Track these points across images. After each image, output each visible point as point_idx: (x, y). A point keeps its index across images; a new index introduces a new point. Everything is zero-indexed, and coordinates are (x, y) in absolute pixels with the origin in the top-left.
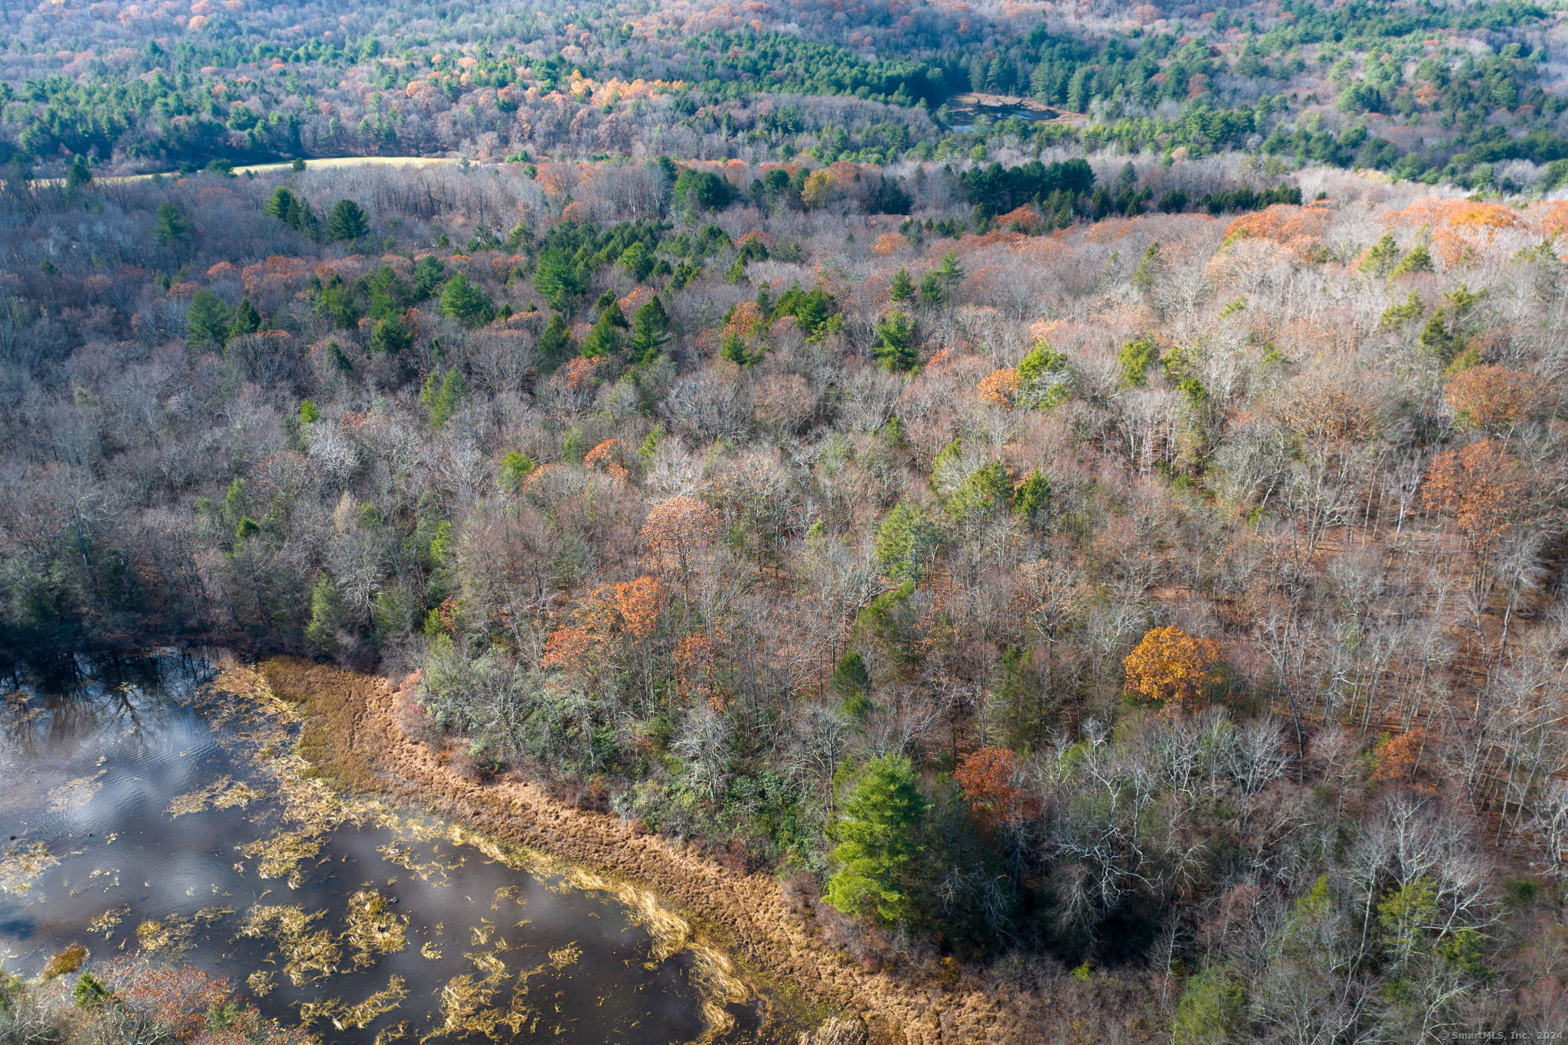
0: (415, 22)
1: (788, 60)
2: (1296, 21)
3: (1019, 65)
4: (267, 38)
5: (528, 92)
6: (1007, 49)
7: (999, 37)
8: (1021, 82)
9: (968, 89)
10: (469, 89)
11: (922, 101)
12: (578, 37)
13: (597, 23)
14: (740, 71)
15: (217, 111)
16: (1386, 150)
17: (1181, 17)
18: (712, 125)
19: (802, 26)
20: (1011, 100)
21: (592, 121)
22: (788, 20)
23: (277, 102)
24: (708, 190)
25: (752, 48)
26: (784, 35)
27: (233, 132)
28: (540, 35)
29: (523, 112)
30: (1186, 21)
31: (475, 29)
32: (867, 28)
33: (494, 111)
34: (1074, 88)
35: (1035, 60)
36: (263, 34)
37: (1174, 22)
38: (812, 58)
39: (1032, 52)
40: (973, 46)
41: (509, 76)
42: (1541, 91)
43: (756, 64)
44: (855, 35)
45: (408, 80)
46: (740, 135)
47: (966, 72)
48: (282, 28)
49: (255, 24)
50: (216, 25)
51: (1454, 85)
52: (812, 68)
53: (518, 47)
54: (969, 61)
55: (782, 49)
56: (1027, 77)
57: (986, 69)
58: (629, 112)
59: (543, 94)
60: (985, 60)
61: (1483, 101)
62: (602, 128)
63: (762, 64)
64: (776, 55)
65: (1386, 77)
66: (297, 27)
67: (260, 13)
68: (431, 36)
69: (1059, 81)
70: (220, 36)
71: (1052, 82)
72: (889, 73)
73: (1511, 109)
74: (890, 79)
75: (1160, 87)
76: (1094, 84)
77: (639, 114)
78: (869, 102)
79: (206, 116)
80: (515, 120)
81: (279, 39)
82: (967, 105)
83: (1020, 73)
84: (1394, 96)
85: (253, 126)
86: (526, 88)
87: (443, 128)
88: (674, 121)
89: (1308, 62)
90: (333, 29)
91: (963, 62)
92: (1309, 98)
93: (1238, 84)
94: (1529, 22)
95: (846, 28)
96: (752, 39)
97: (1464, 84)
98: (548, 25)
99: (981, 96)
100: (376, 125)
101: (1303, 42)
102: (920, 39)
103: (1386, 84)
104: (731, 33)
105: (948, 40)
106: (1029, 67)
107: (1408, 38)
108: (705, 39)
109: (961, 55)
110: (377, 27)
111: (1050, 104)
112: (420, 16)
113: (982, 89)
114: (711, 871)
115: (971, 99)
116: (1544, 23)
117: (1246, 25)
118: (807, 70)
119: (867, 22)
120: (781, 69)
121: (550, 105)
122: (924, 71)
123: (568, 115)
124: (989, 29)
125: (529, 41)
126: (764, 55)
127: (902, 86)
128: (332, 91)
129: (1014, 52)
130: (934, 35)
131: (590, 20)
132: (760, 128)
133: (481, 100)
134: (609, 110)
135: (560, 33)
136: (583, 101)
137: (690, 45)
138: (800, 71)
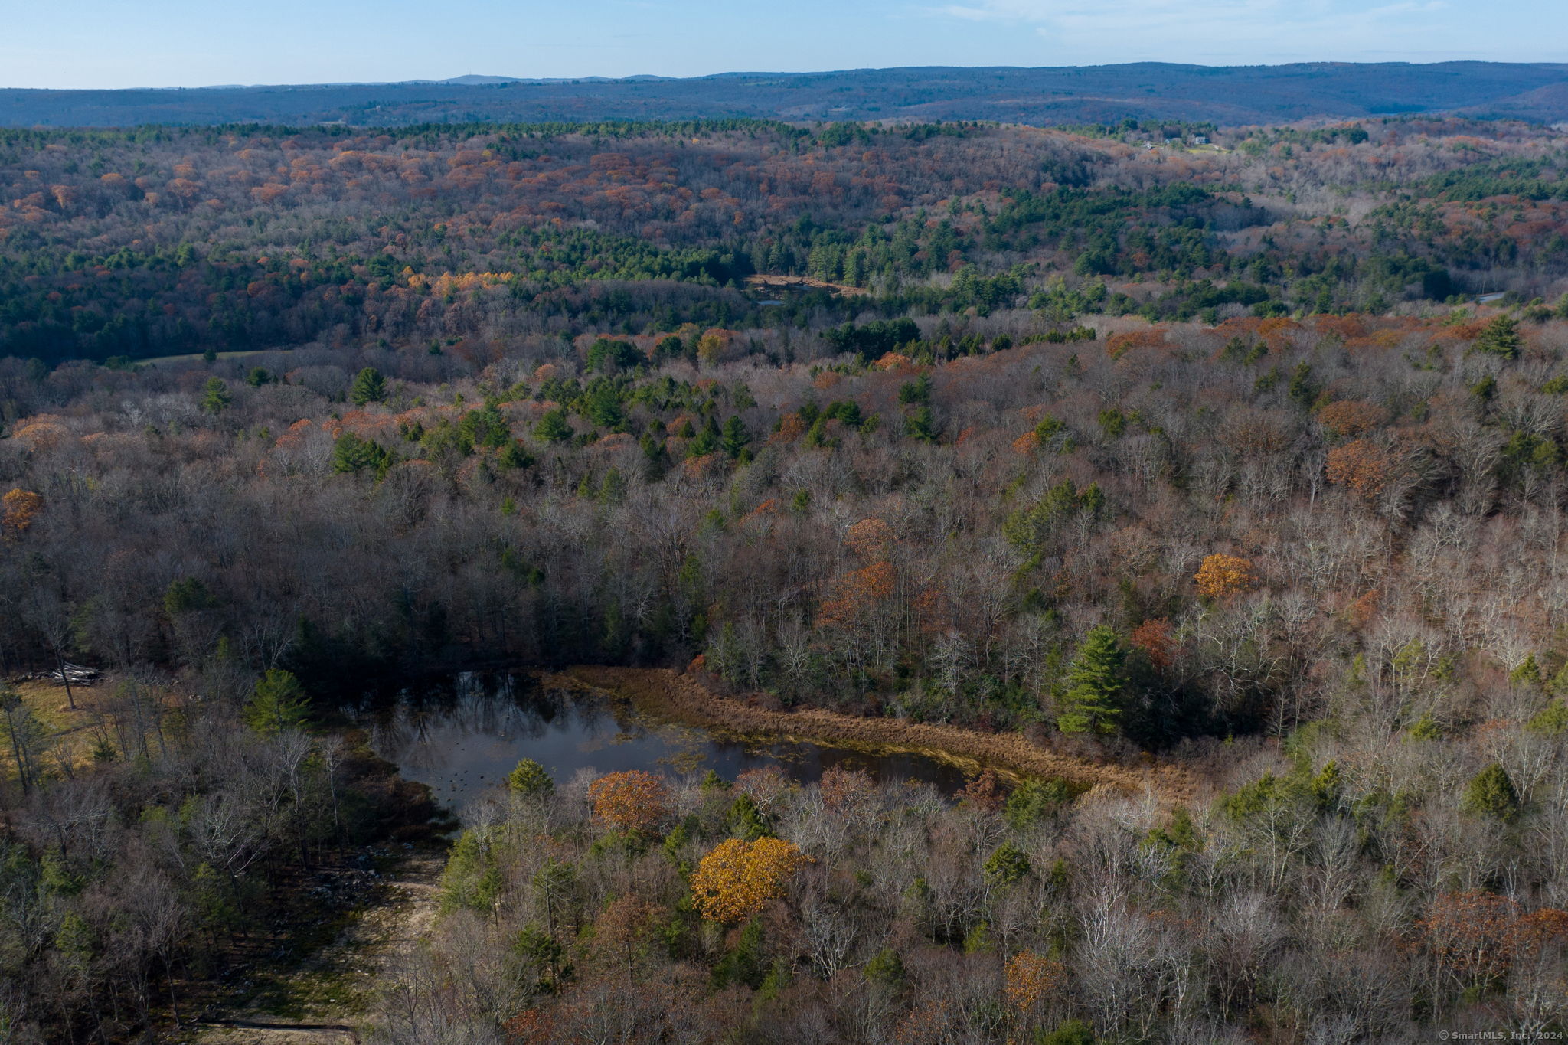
0: (223, 229)
1: (596, 252)
2: (1018, 204)
3: (794, 249)
4: (76, 248)
5: (369, 286)
6: (781, 237)
7: (770, 226)
8: (799, 264)
9: (752, 272)
10: (309, 286)
11: (731, 281)
12: (393, 237)
13: (407, 225)
14: (556, 263)
15: (58, 316)
16: (1127, 302)
17: (922, 204)
18: (552, 309)
19: (598, 221)
20: (793, 279)
21: (437, 310)
22: (584, 218)
23: (117, 306)
24: (623, 355)
25: (560, 242)
26: (586, 230)
27: (82, 335)
28: (355, 237)
29: (369, 305)
30: (926, 208)
31: (290, 233)
32: (656, 222)
33: (341, 305)
34: (850, 266)
35: (808, 244)
36: (69, 244)
37: (917, 209)
38: (616, 249)
39: (804, 238)
40: (750, 234)
41: (347, 273)
42: (1225, 254)
43: (569, 256)
44: (647, 229)
45: (248, 282)
46: (581, 316)
47: (748, 257)
48: (88, 238)
49: (59, 235)
50: (19, 236)
51: (1160, 250)
52: (621, 258)
53: (339, 248)
54: (751, 248)
55: (587, 242)
56: (803, 259)
57: (767, 255)
58: (470, 301)
59: (384, 289)
60: (764, 246)
61: (1184, 262)
62: (448, 315)
63: (574, 256)
64: (584, 248)
65: (1106, 246)
66: (104, 237)
67: (61, 224)
68: (247, 242)
69: (835, 261)
70: (25, 248)
71: (829, 261)
72: (690, 260)
73: (1208, 267)
74: (691, 265)
75: (925, 263)
76: (866, 262)
77: (481, 303)
78: (685, 283)
79: (51, 321)
80: (363, 312)
81: (88, 248)
82: (757, 285)
83: (797, 256)
84: (1116, 261)
85: (101, 328)
86: (366, 284)
87: (293, 323)
88: (514, 308)
89: (1041, 237)
90: (143, 237)
91: (745, 248)
92: (1049, 265)
93: (988, 257)
94: (1197, 201)
95: (637, 223)
96: (558, 234)
97: (1168, 249)
98: (363, 228)
99: (766, 277)
100: (226, 322)
101: (1029, 221)
102: (702, 230)
103: (1108, 252)
104: (538, 230)
105: (727, 231)
106: (805, 251)
107: (1112, 214)
108: (514, 236)
109: (742, 243)
110: (187, 234)
111: (829, 281)
112: (228, 224)
113: (764, 271)
114: (970, 735)
115: (758, 279)
116: (1207, 201)
117: (976, 210)
118: (616, 260)
119: (655, 217)
120: (592, 261)
121: (391, 299)
122: (717, 257)
123: (413, 306)
124: (760, 221)
125: (345, 243)
126: (574, 248)
127: (702, 270)
128: (169, 294)
129: (786, 239)
130: (714, 226)
131: (401, 222)
132: (596, 311)
133: (326, 296)
134: (451, 300)
135: (374, 235)
136: (423, 294)
137: (502, 242)
138: (611, 260)
